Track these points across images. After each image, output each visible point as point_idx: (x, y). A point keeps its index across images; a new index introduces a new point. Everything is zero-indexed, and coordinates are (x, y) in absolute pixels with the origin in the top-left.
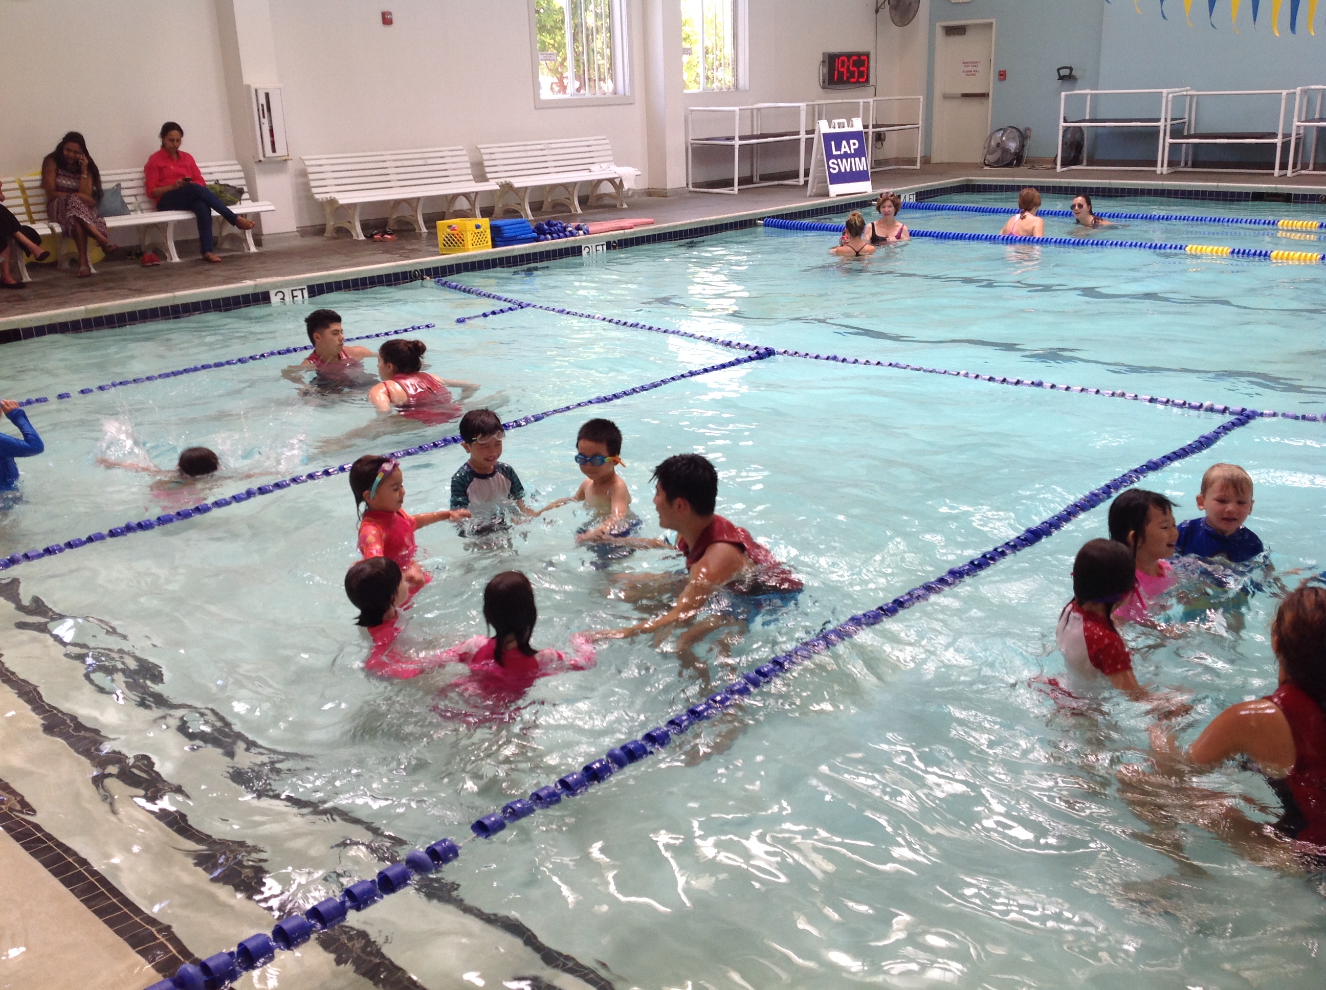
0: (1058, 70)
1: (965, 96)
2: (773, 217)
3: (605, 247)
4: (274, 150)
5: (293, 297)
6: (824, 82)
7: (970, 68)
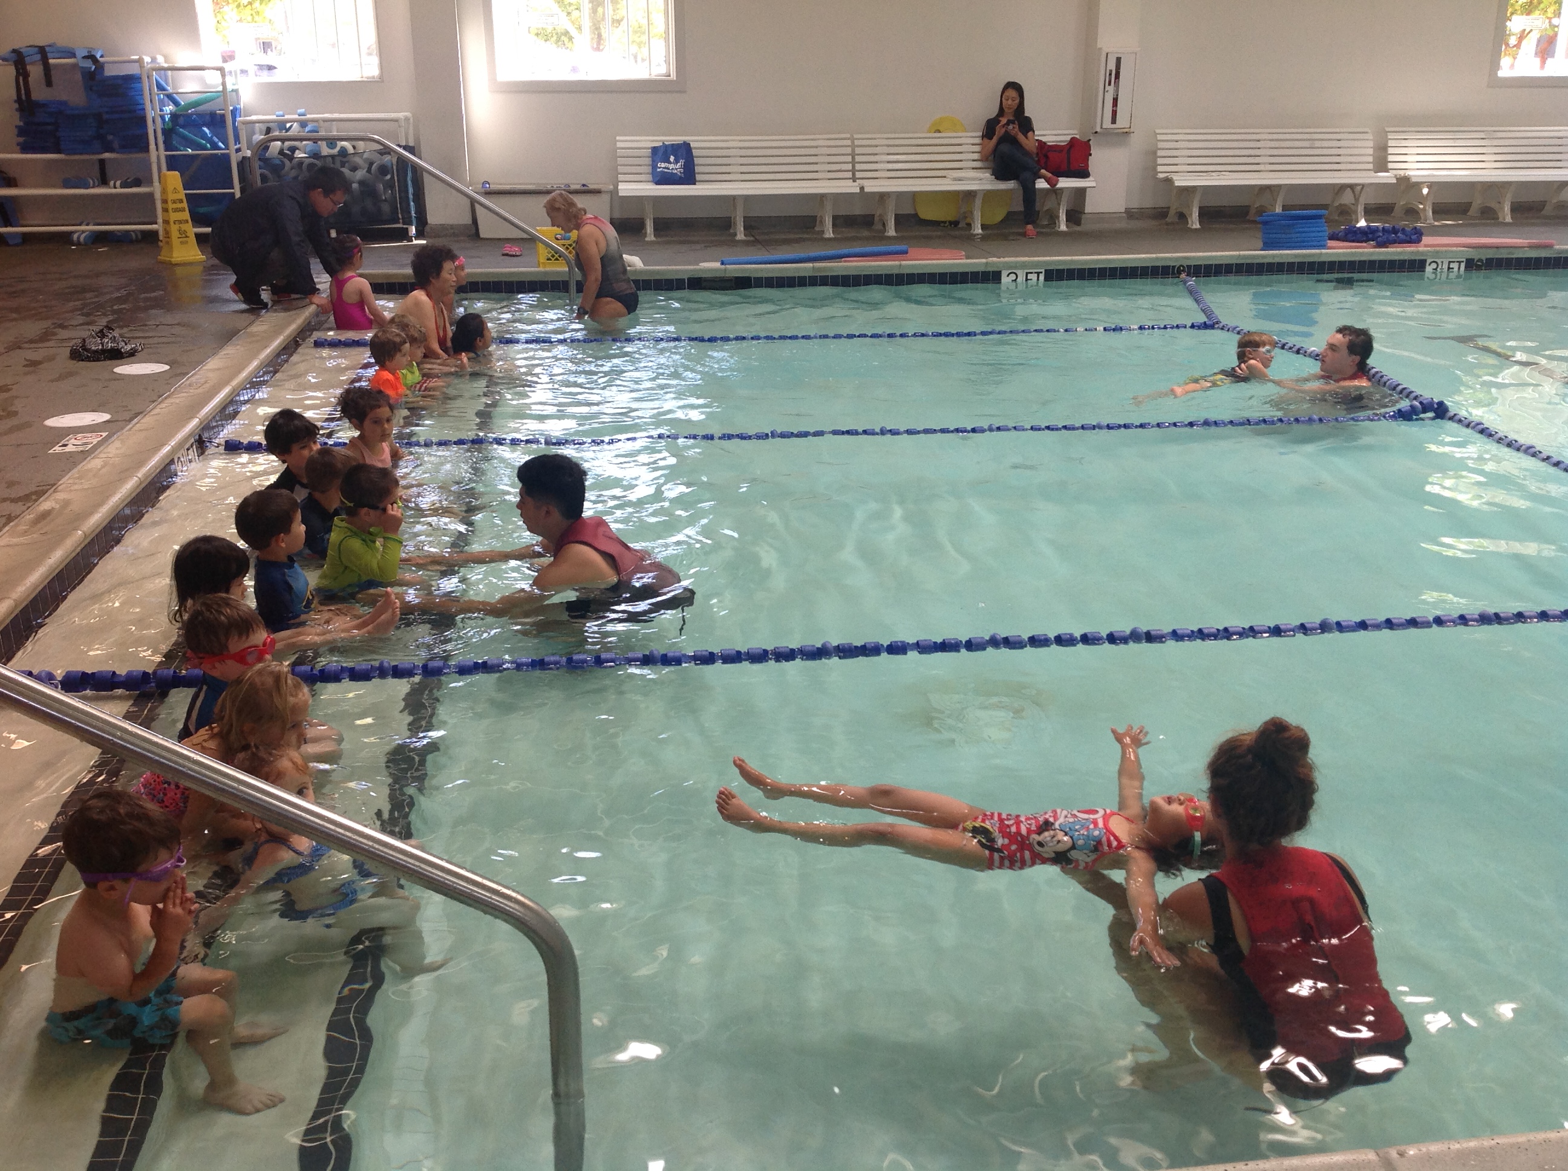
3: (1463, 265)
4: (1114, 121)
5: (1027, 280)
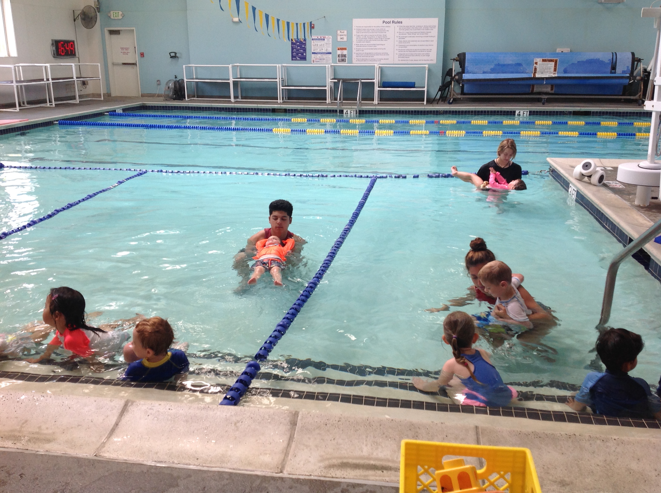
0: (170, 53)
1: (124, 64)
2: (63, 120)
6: (54, 54)
7: (125, 51)
